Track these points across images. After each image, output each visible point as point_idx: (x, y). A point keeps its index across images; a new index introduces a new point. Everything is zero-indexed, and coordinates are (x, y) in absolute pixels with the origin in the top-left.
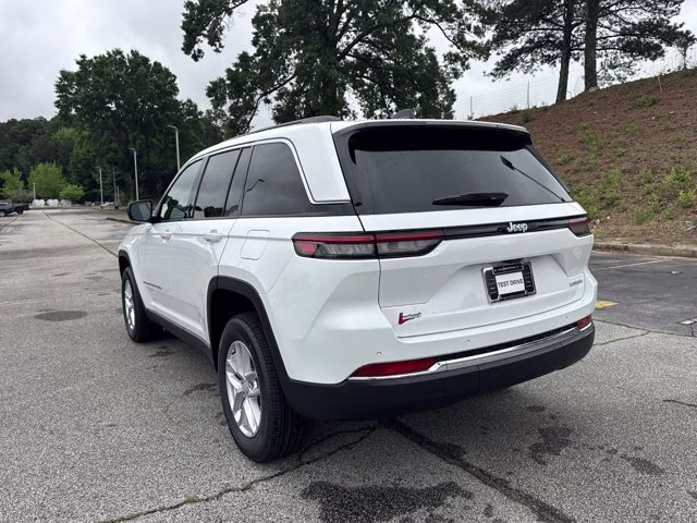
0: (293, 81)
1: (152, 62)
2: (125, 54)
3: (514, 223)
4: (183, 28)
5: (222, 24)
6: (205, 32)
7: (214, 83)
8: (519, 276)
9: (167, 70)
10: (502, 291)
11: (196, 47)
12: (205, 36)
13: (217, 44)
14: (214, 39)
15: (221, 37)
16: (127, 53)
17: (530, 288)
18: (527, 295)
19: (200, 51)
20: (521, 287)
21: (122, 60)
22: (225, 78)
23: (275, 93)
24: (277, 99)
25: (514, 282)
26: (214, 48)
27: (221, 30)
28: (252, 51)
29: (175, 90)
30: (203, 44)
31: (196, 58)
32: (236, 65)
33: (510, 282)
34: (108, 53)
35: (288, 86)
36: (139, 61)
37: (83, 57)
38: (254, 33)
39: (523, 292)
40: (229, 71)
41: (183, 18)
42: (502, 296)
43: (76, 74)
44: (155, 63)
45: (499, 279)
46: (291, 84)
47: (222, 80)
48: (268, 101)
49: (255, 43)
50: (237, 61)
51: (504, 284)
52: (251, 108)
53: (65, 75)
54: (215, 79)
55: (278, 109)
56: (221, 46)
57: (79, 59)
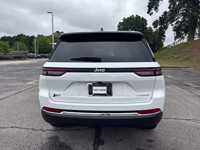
0: (182, 18)
1: (141, 17)
2: (134, 16)
3: (97, 69)
4: (148, 7)
5: (159, 4)
6: (154, 7)
7: (155, 21)
8: (105, 88)
9: (145, 19)
10: (94, 92)
11: (151, 12)
12: (154, 8)
13: (157, 10)
14: (156, 9)
15: (158, 7)
16: (135, 16)
18: (107, 96)
19: (152, 13)
20: (105, 92)
21: (133, 18)
22: (158, 20)
23: (175, 22)
24: (175, 24)
25: (101, 90)
26: (156, 11)
27: (158, 6)
28: (168, 10)
29: (146, 24)
30: (153, 11)
31: (150, 15)
32: (162, 15)
34: (130, 16)
35: (180, 20)
36: (138, 17)
37: (124, 18)
38: (169, 5)
39: (106, 94)
40: (160, 17)
41: (148, 4)
42: (94, 94)
43: (122, 23)
44: (142, 18)
45: (94, 88)
46: (181, 19)
47: (157, 20)
48: (172, 25)
49: (169, 8)
50: (163, 14)
51: (96, 90)
52: (166, 28)
53: (120, 23)
54: (155, 20)
55: (175, 27)
56: (158, 10)
57: (123, 19)
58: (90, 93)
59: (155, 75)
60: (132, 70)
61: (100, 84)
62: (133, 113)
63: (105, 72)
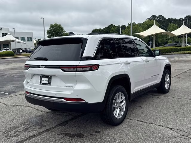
3: (42, 65)
8: (47, 79)
10: (42, 82)
17: (49, 83)
20: (47, 82)
25: (46, 81)
33: (45, 80)
39: (47, 84)
42: (42, 83)
45: (43, 79)
51: (43, 81)
58: (41, 83)
59: (76, 71)
60: (59, 67)
61: (44, 76)
62: (61, 99)
63: (45, 68)
